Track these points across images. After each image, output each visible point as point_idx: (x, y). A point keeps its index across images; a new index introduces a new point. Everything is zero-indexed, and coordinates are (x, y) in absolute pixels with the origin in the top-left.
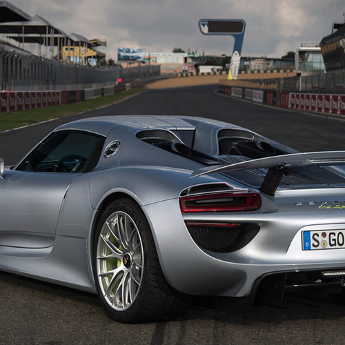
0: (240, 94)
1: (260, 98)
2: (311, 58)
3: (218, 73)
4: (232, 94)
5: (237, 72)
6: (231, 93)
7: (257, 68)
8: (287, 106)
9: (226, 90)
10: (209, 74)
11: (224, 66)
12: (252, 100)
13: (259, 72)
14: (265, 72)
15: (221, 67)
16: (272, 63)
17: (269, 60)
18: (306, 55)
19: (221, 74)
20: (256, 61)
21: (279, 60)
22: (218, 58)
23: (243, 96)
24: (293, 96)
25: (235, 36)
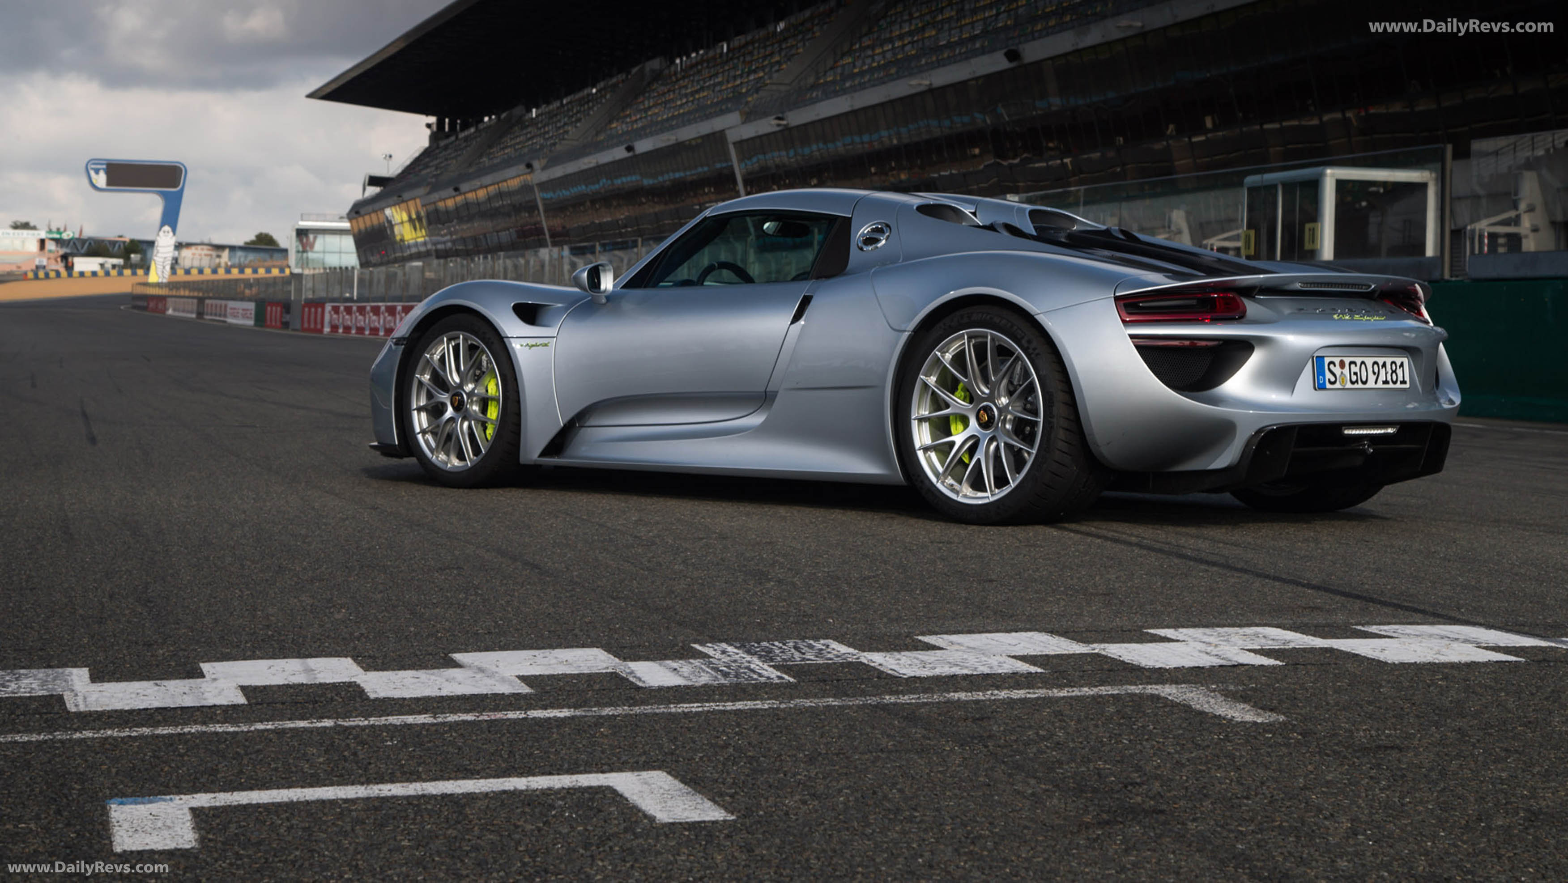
0: (192, 312)
1: (245, 317)
2: (320, 243)
3: (114, 273)
4: (170, 312)
5: (168, 268)
6: (166, 309)
7: (196, 263)
8: (321, 331)
9: (152, 305)
10: (94, 274)
11: (127, 258)
12: (225, 322)
13: (201, 271)
14: (215, 271)
15: (119, 261)
16: (226, 254)
17: (220, 248)
18: (311, 237)
19: (120, 274)
20: (193, 250)
21: (241, 248)
22: (113, 243)
23: (200, 314)
24: (336, 310)
25: (164, 195)
